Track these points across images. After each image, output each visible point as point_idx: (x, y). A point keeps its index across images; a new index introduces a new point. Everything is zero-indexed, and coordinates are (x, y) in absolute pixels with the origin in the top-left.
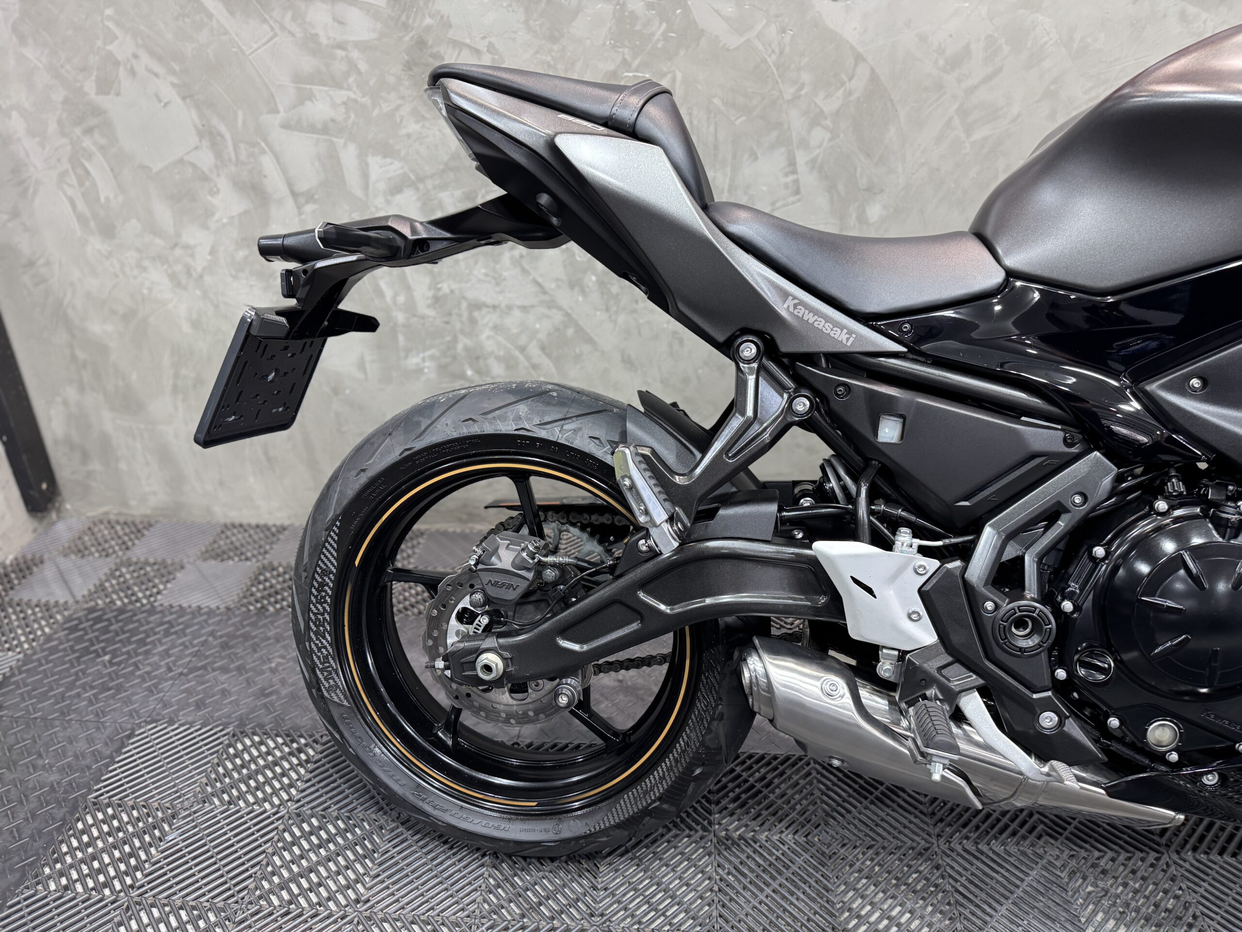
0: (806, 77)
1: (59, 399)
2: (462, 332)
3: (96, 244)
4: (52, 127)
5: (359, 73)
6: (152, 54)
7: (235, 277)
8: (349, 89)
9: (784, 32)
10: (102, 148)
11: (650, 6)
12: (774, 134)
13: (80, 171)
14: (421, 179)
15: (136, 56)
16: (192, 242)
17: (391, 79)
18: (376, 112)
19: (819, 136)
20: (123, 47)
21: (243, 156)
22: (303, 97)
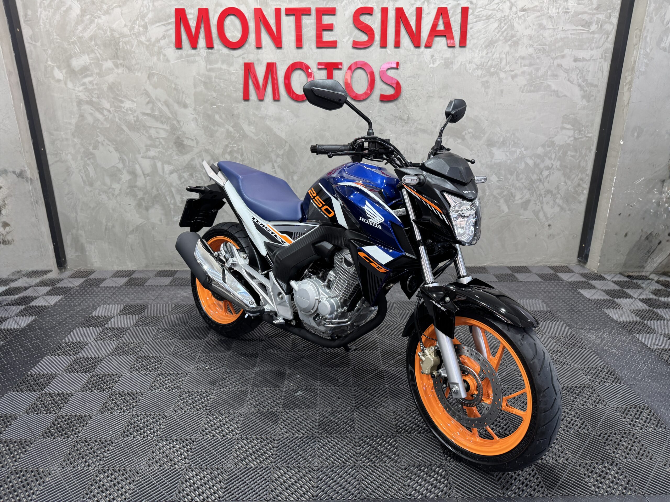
0: (274, 146)
1: (70, 233)
3: (88, 188)
4: (79, 158)
5: (162, 144)
6: (109, 140)
7: (126, 197)
8: (160, 148)
9: (267, 136)
10: (92, 163)
11: (235, 130)
12: (268, 159)
13: (85, 169)
14: (178, 170)
15: (104, 141)
16: (115, 187)
17: (171, 146)
18: (166, 154)
19: (279, 160)
20: (101, 138)
21: (131, 165)
22: (148, 150)
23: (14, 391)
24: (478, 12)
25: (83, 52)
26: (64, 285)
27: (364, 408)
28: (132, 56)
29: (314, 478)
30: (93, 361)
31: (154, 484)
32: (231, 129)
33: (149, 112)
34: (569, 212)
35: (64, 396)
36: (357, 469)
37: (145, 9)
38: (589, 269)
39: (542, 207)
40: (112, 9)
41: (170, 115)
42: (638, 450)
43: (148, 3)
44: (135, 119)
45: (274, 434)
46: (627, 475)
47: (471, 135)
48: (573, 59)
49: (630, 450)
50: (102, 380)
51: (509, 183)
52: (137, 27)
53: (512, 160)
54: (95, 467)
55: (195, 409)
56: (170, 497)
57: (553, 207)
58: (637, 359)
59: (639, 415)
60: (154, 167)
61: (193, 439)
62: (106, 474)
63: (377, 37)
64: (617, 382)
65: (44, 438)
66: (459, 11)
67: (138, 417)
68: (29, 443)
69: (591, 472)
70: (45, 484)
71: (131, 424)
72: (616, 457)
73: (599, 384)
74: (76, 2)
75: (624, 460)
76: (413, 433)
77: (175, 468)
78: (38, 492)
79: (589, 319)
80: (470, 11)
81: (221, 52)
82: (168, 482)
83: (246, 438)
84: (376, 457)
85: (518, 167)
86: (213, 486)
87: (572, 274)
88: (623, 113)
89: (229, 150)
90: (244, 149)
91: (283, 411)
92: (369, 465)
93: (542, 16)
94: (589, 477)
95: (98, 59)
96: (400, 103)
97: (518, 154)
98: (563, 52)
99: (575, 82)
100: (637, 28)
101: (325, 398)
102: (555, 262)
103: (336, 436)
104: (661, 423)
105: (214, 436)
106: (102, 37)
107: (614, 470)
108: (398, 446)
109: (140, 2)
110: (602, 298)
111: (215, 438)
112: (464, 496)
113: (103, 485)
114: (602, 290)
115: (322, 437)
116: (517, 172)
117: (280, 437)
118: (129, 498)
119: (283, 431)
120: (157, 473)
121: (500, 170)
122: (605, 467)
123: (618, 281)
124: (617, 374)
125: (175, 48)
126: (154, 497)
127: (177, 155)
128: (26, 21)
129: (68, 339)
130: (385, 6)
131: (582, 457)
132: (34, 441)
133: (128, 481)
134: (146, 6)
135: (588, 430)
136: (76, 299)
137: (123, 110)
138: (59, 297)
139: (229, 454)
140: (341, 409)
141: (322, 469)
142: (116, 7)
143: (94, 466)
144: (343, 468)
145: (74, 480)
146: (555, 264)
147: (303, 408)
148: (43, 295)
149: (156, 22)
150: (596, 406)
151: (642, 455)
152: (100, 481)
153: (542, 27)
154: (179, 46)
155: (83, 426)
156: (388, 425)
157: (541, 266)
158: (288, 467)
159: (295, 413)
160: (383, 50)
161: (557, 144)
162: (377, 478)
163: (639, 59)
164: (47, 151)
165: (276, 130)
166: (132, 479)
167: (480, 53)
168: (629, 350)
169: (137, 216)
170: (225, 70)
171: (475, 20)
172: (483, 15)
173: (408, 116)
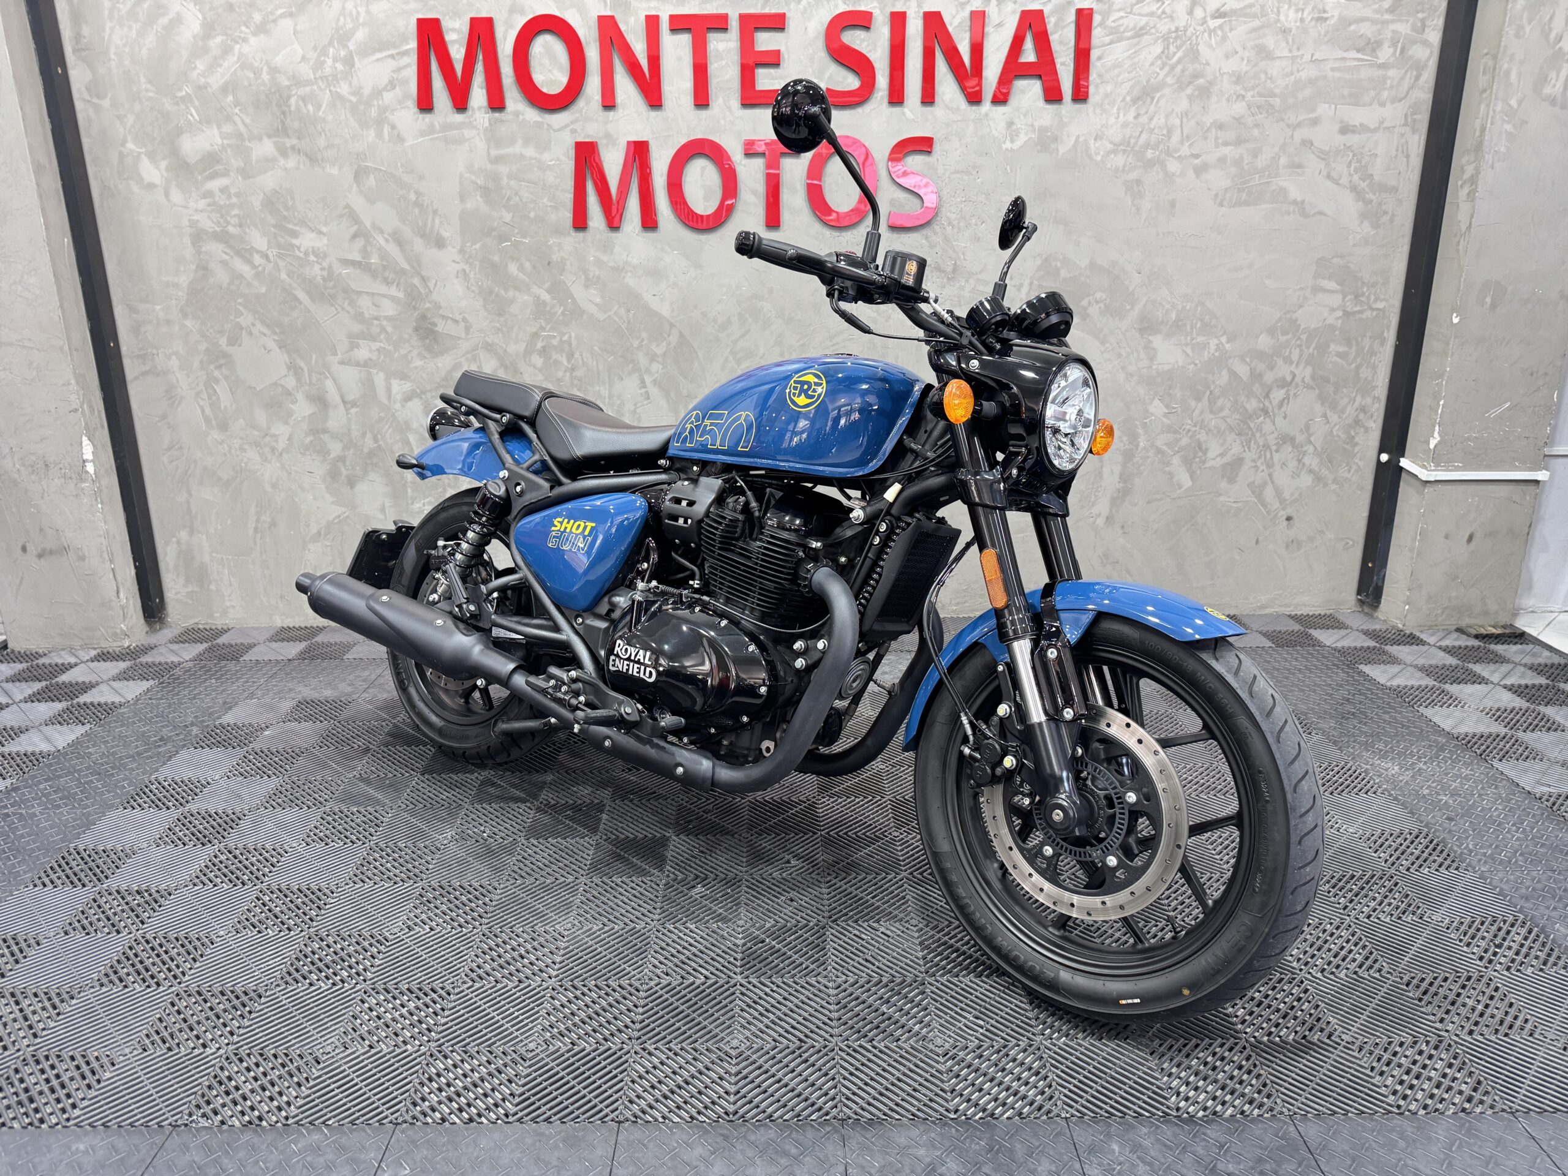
0: (644, 335)
1: (174, 540)
2: (449, 485)
3: (215, 435)
4: (196, 364)
5: (387, 332)
6: (263, 323)
7: (303, 454)
8: (381, 341)
9: (628, 311)
10: (226, 378)
11: (554, 298)
12: (631, 366)
13: (211, 391)
14: (424, 392)
15: (253, 324)
16: (277, 433)
17: (406, 336)
18: (397, 355)
19: (655, 367)
20: (246, 319)
21: (314, 380)
22: (353, 346)
23: (35, 886)
24: (1114, 21)
25: (207, 121)
26: (158, 659)
27: (850, 922)
28: (319, 128)
29: (730, 1075)
30: (219, 820)
31: (356, 1084)
32: (546, 297)
33: (357, 257)
34: (1334, 487)
35: (150, 895)
36: (831, 1054)
37: (349, 20)
38: (1385, 621)
39: (1270, 475)
40: (274, 21)
41: (405, 266)
42: (1499, 1015)
43: (356, 7)
44: (325, 273)
45: (638, 976)
46: (1473, 1069)
47: (1102, 305)
48: (1337, 127)
49: (1482, 1015)
50: (240, 862)
51: (1191, 419)
52: (329, 62)
53: (1199, 366)
54: (219, 1049)
55: (456, 924)
56: (392, 1114)
57: (1296, 475)
58: (1499, 816)
59: (1504, 939)
60: (369, 385)
61: (449, 988)
62: (245, 1064)
63: (882, 81)
64: (1449, 866)
65: (102, 985)
66: (1072, 17)
67: (322, 940)
68: (65, 996)
69: (1388, 1064)
70: (103, 1084)
71: (306, 956)
72: (1447, 1031)
73: (1408, 870)
74: (191, 6)
75: (1468, 1038)
76: (964, 976)
77: (405, 1051)
78: (86, 1103)
79: (1384, 728)
80: (1097, 19)
81: (521, 117)
82: (388, 1081)
83: (573, 986)
84: (877, 1027)
85: (1214, 382)
86: (493, 1090)
87: (1343, 632)
88: (1458, 251)
89: (539, 345)
90: (574, 342)
91: (660, 928)
92: (861, 1046)
93: (1263, 27)
94: (1382, 1074)
95: (241, 134)
96: (936, 233)
97: (1212, 351)
98: (1313, 110)
99: (1344, 181)
100: (1485, 51)
101: (759, 899)
102: (1305, 605)
103: (784, 983)
104: (1555, 954)
105: (497, 982)
106: (250, 85)
107: (1441, 1059)
108: (929, 1004)
109: (337, 5)
110: (1416, 684)
111: (499, 986)
112: (1085, 1114)
113: (237, 1088)
114: (1416, 667)
115: (749, 983)
116: (1211, 392)
117: (652, 983)
118: (297, 1116)
119: (658, 971)
120: (362, 1061)
121: (1170, 387)
122: (1421, 1053)
123: (1454, 647)
124: (1451, 848)
125: (416, 110)
126: (353, 1114)
127: (422, 357)
128: (78, 50)
129: (165, 773)
130: (898, 8)
131: (1365, 1030)
132: (79, 993)
133: (295, 1079)
134: (351, 14)
135: (1380, 971)
136: (185, 688)
137: (297, 253)
138: (145, 685)
139: (532, 1022)
140: (794, 922)
141: (749, 1053)
142: (282, 16)
143: (217, 1045)
144: (798, 1052)
145: (170, 1077)
146: (1305, 611)
147: (708, 921)
148: (110, 680)
149: (375, 51)
150: (1400, 918)
151: (1511, 1027)
152: (230, 1079)
153: (1264, 53)
154: (425, 103)
155: (194, 960)
156: (906, 958)
157: (1271, 615)
158: (670, 1050)
159: (687, 931)
160: (896, 110)
161: (1303, 327)
162: (878, 1074)
163: (1492, 124)
164: (124, 349)
165: (648, 297)
166: (305, 1075)
167: (1121, 115)
168: (1480, 795)
169: (329, 498)
170: (531, 158)
171: (1107, 39)
172: (1127, 26)
173: (955, 264)
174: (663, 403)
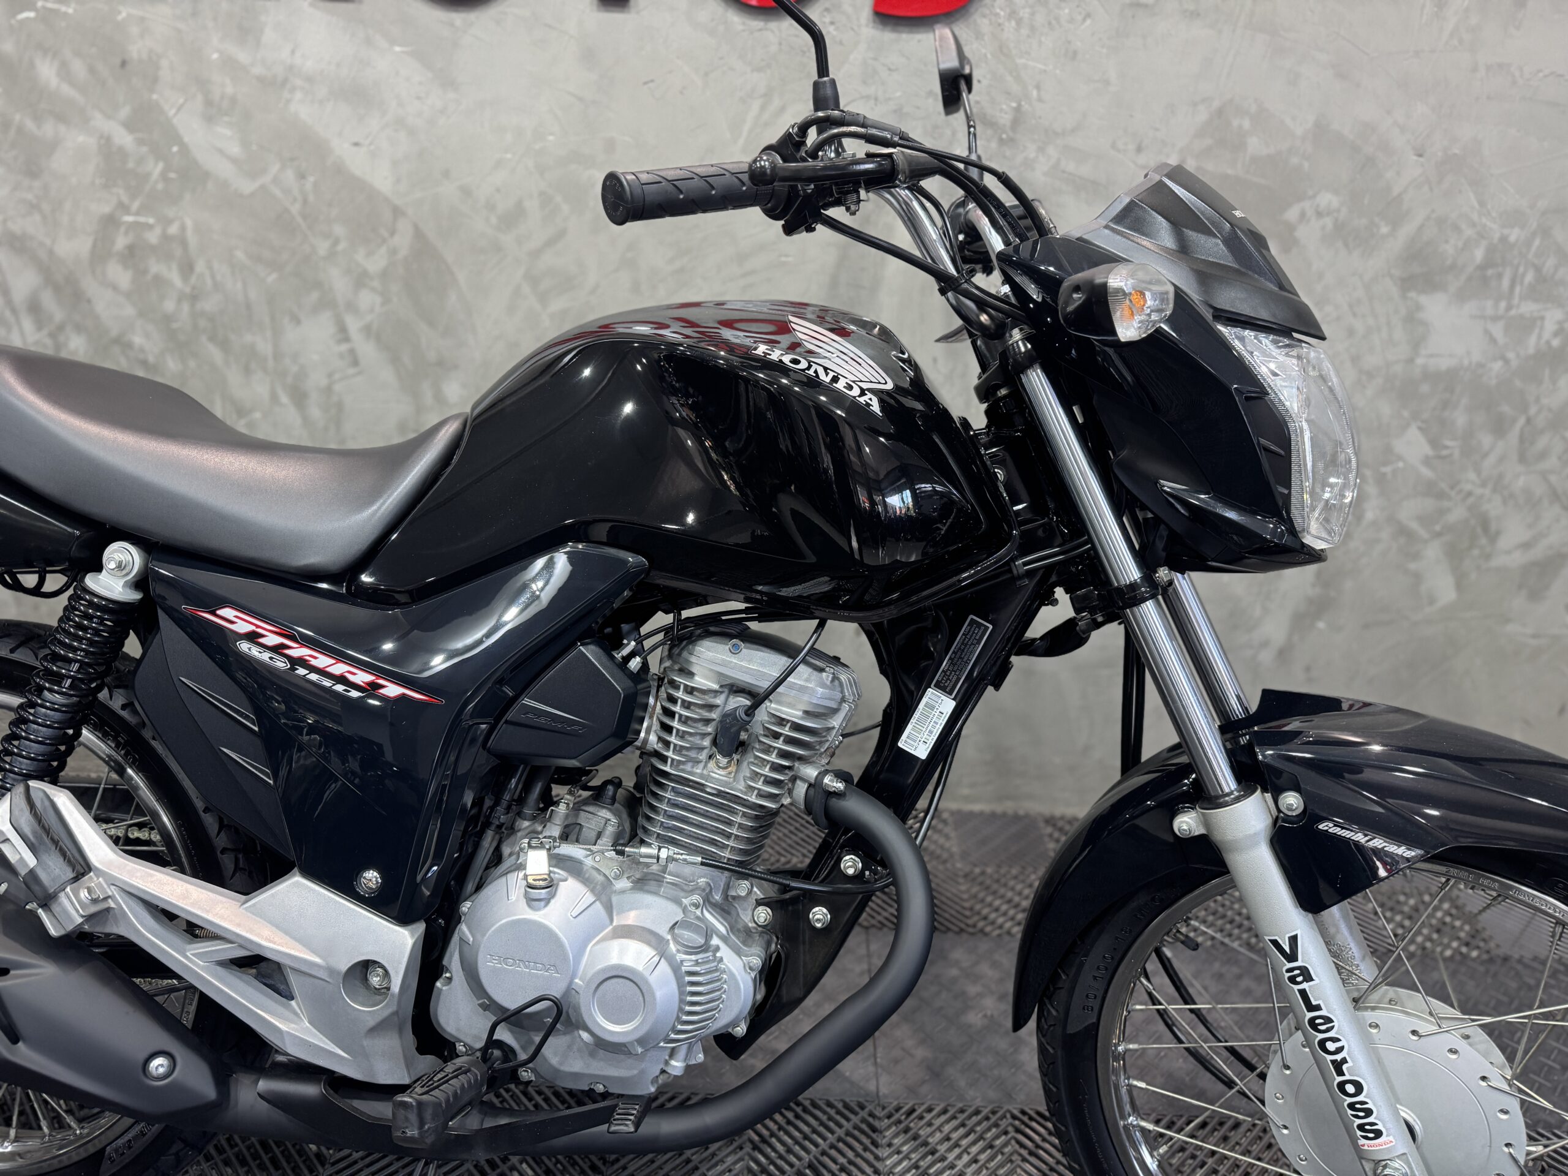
32: (124, 139)
47: (1328, 222)
51: (1478, 471)
53: (1514, 363)
85: (1538, 400)
89: (121, 242)
90: (192, 240)
96: (979, 36)
97: (1547, 335)
116: (1529, 421)
121: (1445, 405)
165: (342, 148)
173: (1018, 109)
174: (387, 375)
